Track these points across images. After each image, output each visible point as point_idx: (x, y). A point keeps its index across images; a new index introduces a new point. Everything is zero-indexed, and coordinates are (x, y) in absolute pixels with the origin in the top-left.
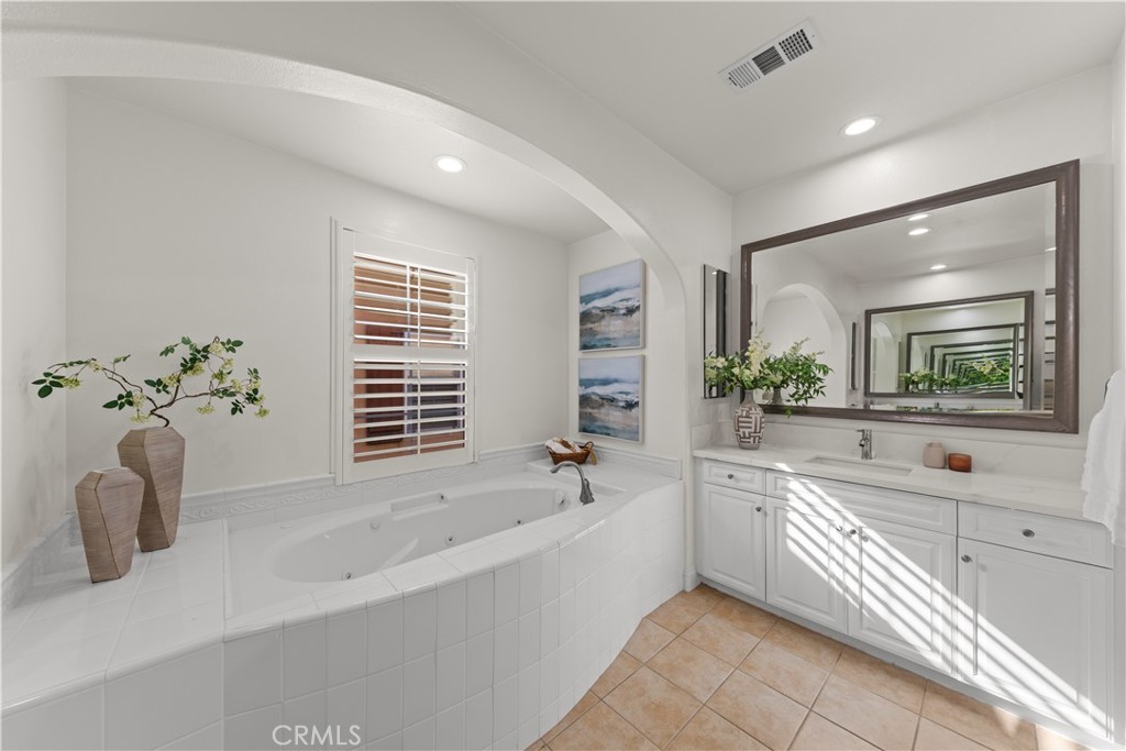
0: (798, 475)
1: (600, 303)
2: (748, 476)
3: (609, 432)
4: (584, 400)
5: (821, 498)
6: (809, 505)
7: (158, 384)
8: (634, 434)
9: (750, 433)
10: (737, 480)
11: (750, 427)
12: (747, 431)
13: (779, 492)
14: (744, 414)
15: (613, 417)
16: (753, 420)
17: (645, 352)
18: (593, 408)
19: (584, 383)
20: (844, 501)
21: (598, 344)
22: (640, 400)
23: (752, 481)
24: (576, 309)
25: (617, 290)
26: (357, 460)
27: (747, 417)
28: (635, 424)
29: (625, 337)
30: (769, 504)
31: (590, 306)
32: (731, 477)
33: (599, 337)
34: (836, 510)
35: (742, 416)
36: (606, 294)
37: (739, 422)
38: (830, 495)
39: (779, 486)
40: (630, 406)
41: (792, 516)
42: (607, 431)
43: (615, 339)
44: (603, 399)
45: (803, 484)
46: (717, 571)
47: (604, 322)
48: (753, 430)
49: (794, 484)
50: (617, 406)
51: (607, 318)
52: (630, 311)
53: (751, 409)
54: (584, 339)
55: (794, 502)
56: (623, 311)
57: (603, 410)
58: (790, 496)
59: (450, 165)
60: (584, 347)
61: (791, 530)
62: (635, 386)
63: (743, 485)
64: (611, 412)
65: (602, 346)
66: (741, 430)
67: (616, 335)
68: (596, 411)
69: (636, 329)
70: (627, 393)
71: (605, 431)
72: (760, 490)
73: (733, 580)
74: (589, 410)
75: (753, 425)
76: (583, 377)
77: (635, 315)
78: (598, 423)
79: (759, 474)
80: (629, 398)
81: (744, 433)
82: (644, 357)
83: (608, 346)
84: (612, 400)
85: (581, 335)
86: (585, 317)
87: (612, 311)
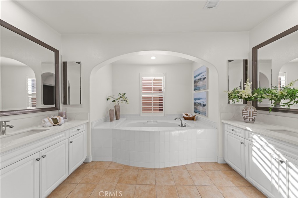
0: (256, 133)
1: (198, 78)
2: (239, 131)
3: (200, 113)
4: (195, 104)
5: (266, 143)
6: (261, 145)
7: (117, 99)
8: (205, 114)
9: (247, 117)
10: (236, 132)
11: (247, 115)
12: (246, 116)
13: (250, 139)
14: (245, 110)
15: (200, 108)
16: (248, 112)
17: (208, 90)
18: (196, 106)
19: (195, 99)
20: (276, 147)
21: (197, 89)
22: (206, 104)
23: (240, 133)
24: (193, 80)
25: (201, 73)
26: (143, 112)
27: (246, 111)
28: (205, 111)
29: (203, 86)
30: (247, 142)
31: (196, 79)
32: (233, 130)
33: (198, 87)
34: (273, 150)
35: (244, 111)
36: (199, 75)
37: (243, 112)
38: (270, 143)
39: (250, 136)
40: (204, 106)
41: (254, 148)
42: (199, 113)
43: (201, 87)
44: (198, 104)
45: (259, 137)
46: (229, 160)
47: (199, 83)
48: (248, 116)
49: (255, 137)
50: (201, 106)
51: (199, 81)
52: (204, 79)
53: (248, 108)
54: (195, 88)
55: (255, 143)
56: (202, 79)
57: (199, 107)
58: (253, 140)
59: (153, 58)
60: (195, 90)
61: (254, 153)
62: (205, 100)
63: (237, 134)
64: (200, 107)
65: (198, 89)
66: (244, 115)
67: (201, 86)
68: (197, 107)
69: (205, 83)
70: (203, 102)
71: (199, 112)
72: (243, 136)
73: (234, 165)
74: (196, 107)
75: (248, 114)
76: (195, 98)
77: (205, 80)
78: (197, 110)
79: (243, 131)
80: (204, 103)
81: (245, 116)
82: (208, 91)
83: (199, 89)
84: (200, 104)
85: (194, 87)
86: (195, 82)
87: (200, 79)
